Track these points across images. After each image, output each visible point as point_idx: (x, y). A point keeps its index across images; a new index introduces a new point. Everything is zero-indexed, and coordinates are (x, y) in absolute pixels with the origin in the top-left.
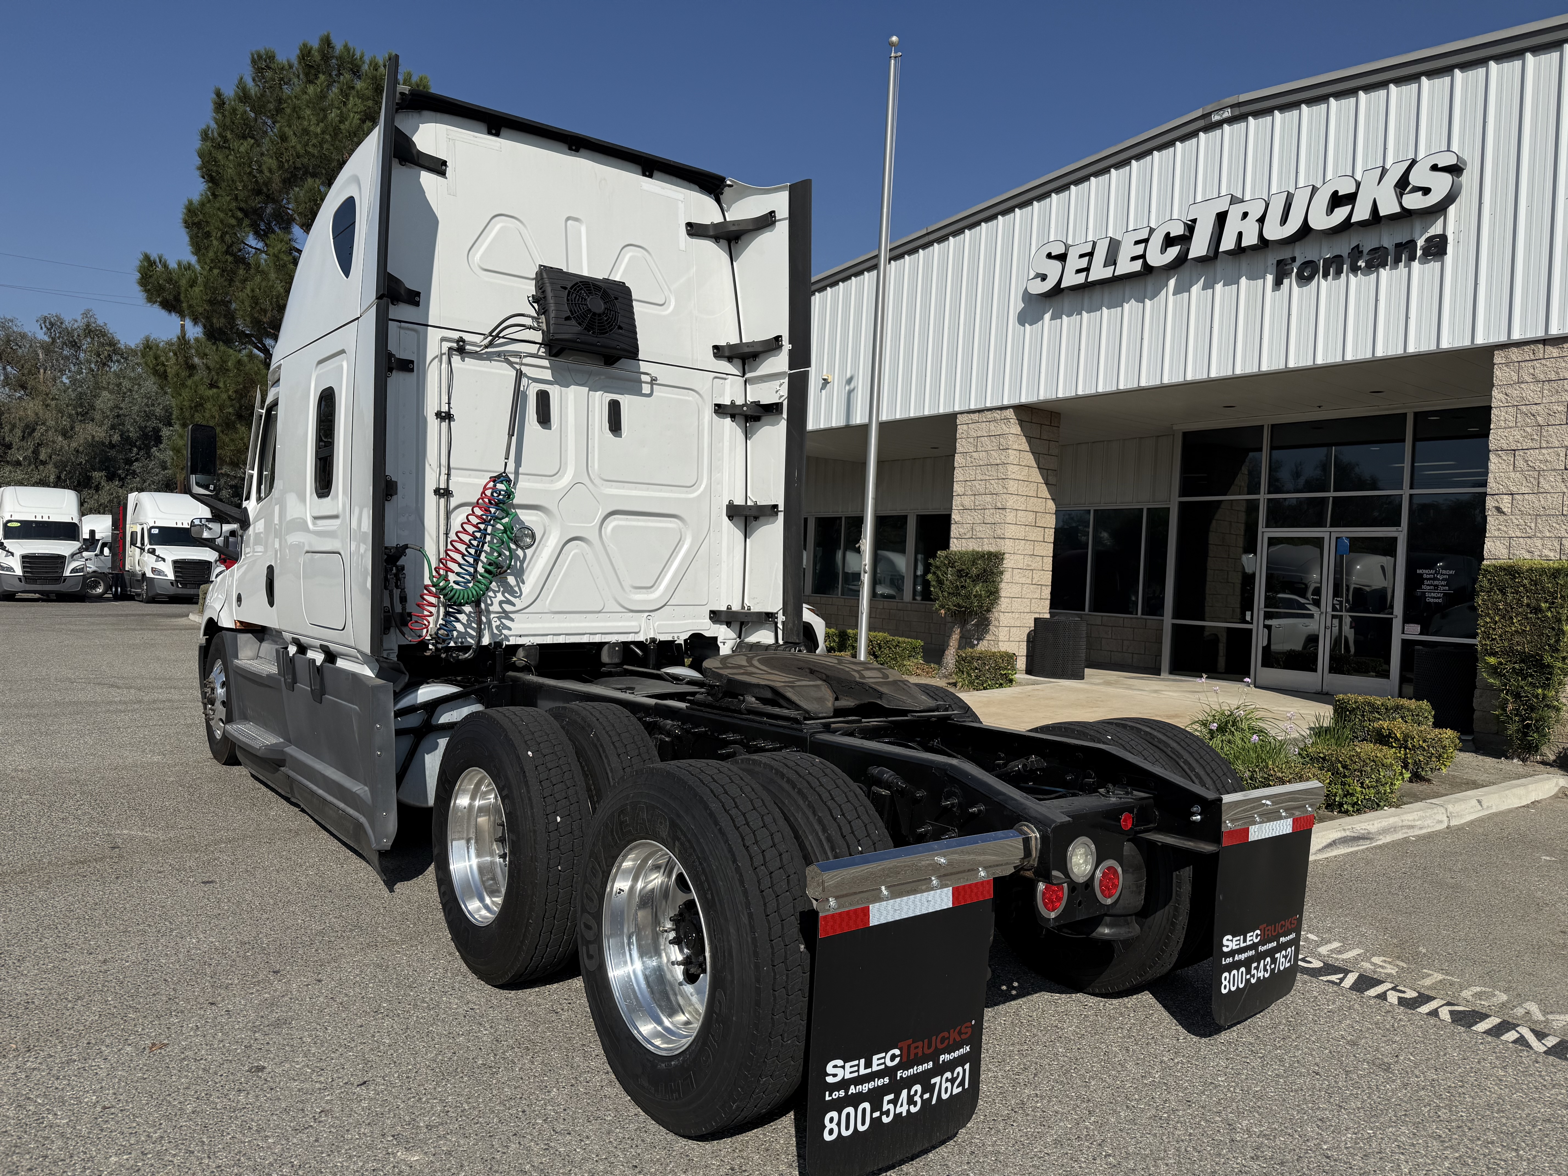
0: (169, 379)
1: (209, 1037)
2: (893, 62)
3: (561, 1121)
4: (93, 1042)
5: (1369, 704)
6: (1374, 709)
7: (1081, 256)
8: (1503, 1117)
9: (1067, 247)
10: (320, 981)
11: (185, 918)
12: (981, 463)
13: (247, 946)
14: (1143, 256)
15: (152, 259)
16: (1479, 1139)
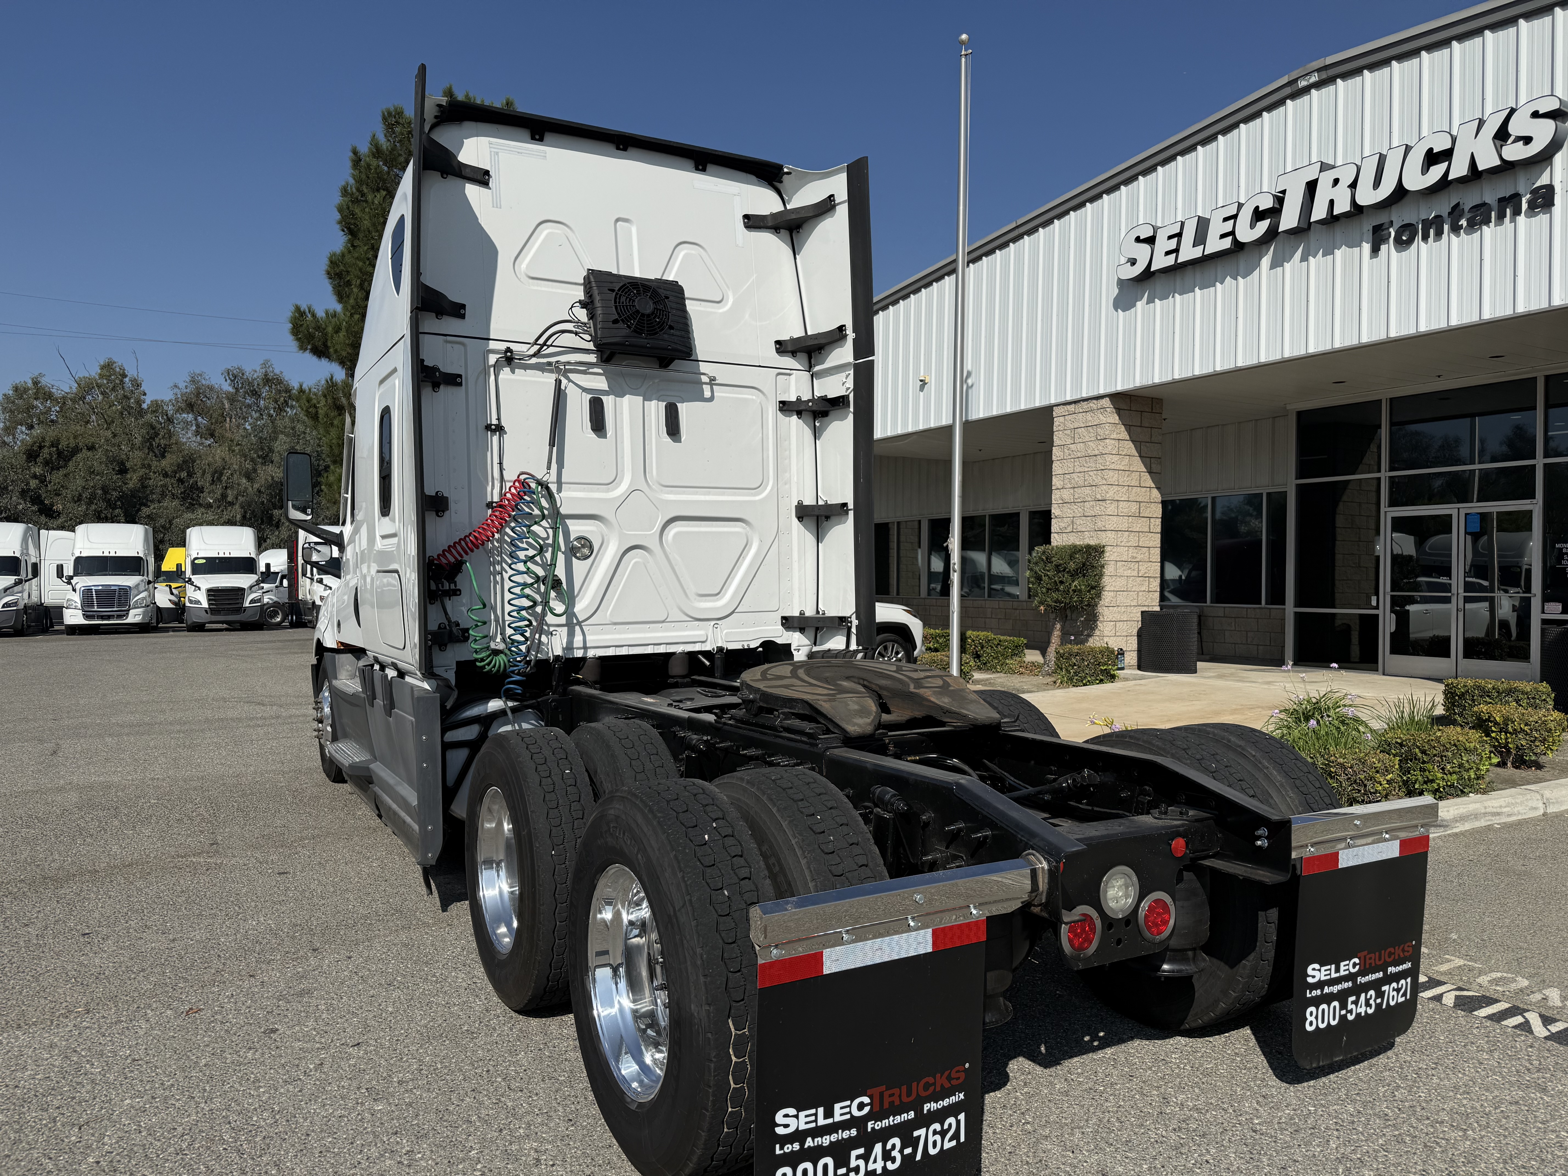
0: (320, 420)
1: (240, 1004)
2: (963, 60)
3: (518, 1080)
4: (142, 1006)
5: (1479, 687)
6: (1485, 693)
7: (1170, 237)
8: (1465, 1098)
9: (1155, 229)
10: (350, 958)
11: (253, 904)
12: (1079, 455)
13: (298, 928)
14: (1232, 233)
15: (302, 309)
16: (1428, 1119)
